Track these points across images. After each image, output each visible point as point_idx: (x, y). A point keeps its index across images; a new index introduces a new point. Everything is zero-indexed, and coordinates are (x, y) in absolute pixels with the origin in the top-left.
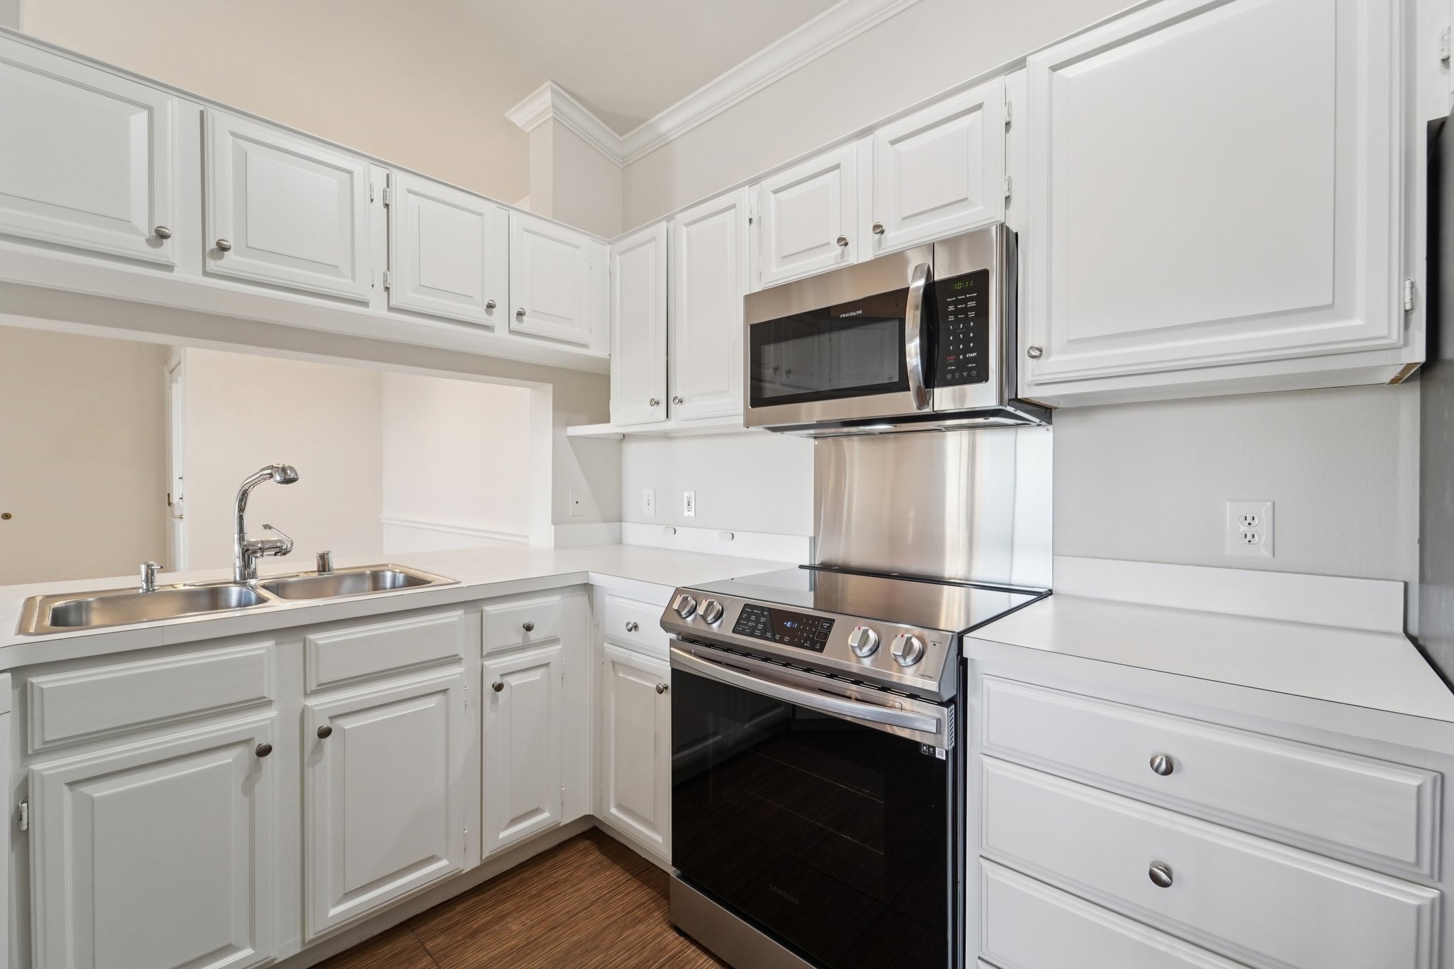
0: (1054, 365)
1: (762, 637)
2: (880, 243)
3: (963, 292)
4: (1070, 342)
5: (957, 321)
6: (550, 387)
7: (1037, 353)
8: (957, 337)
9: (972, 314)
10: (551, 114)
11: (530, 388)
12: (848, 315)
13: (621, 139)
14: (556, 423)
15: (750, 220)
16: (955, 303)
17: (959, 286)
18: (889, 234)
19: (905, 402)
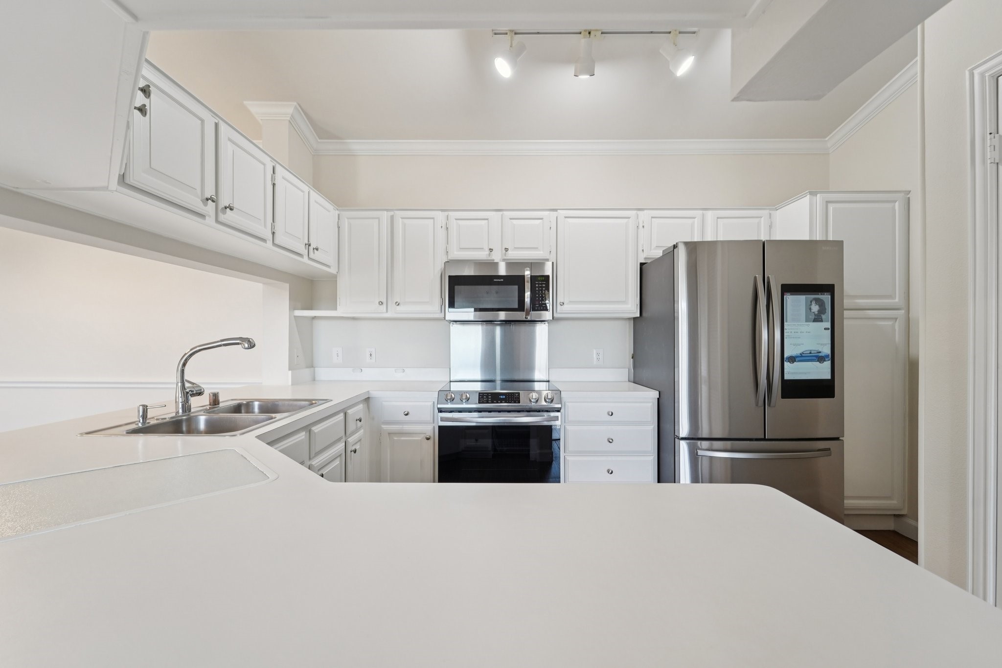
0: (566, 307)
1: (493, 403)
2: (505, 254)
3: (542, 281)
4: (570, 302)
5: (539, 291)
6: (287, 285)
7: (562, 304)
8: (539, 295)
9: (544, 289)
10: (289, 119)
11: (264, 284)
12: (497, 280)
13: (319, 140)
14: (293, 308)
15: (442, 227)
16: (539, 284)
17: (539, 279)
18: (509, 252)
19: (520, 316)
